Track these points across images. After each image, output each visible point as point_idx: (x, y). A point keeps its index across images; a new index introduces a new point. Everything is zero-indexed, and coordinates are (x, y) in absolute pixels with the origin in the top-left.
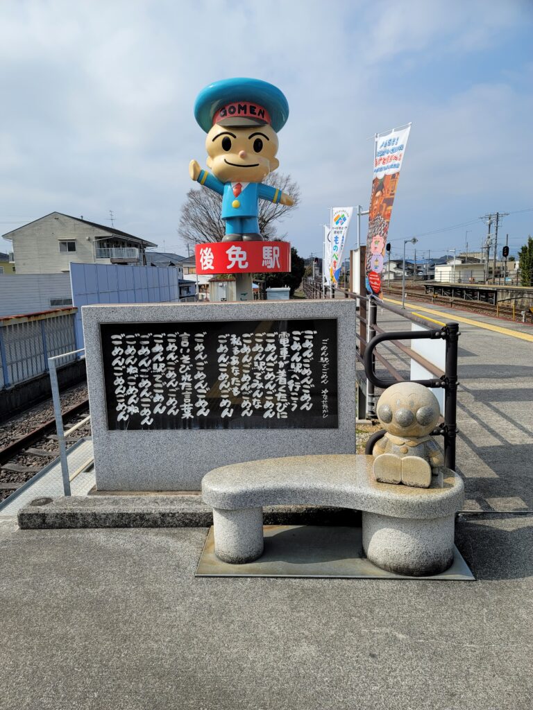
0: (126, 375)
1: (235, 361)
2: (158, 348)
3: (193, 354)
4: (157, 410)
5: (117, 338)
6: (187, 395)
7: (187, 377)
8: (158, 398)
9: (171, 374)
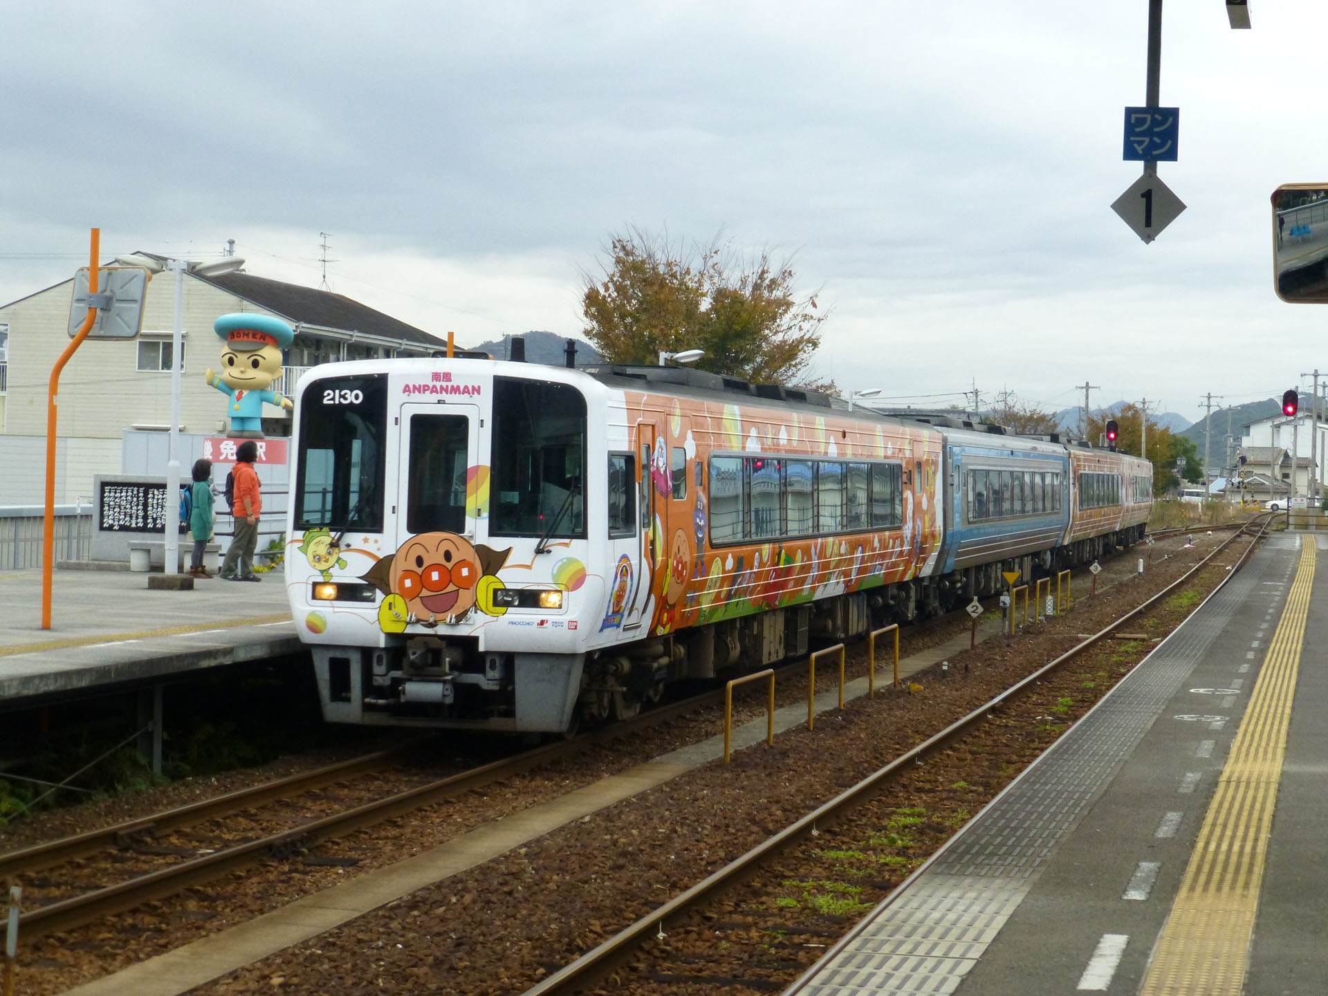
0: (109, 506)
1: (155, 501)
2: (124, 494)
3: (138, 497)
4: (121, 523)
5: (107, 489)
6: (134, 516)
7: (135, 508)
8: (122, 517)
9: (128, 506)
